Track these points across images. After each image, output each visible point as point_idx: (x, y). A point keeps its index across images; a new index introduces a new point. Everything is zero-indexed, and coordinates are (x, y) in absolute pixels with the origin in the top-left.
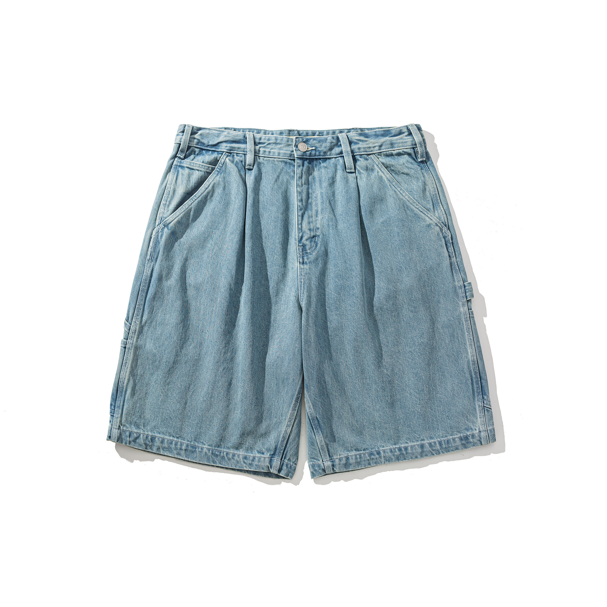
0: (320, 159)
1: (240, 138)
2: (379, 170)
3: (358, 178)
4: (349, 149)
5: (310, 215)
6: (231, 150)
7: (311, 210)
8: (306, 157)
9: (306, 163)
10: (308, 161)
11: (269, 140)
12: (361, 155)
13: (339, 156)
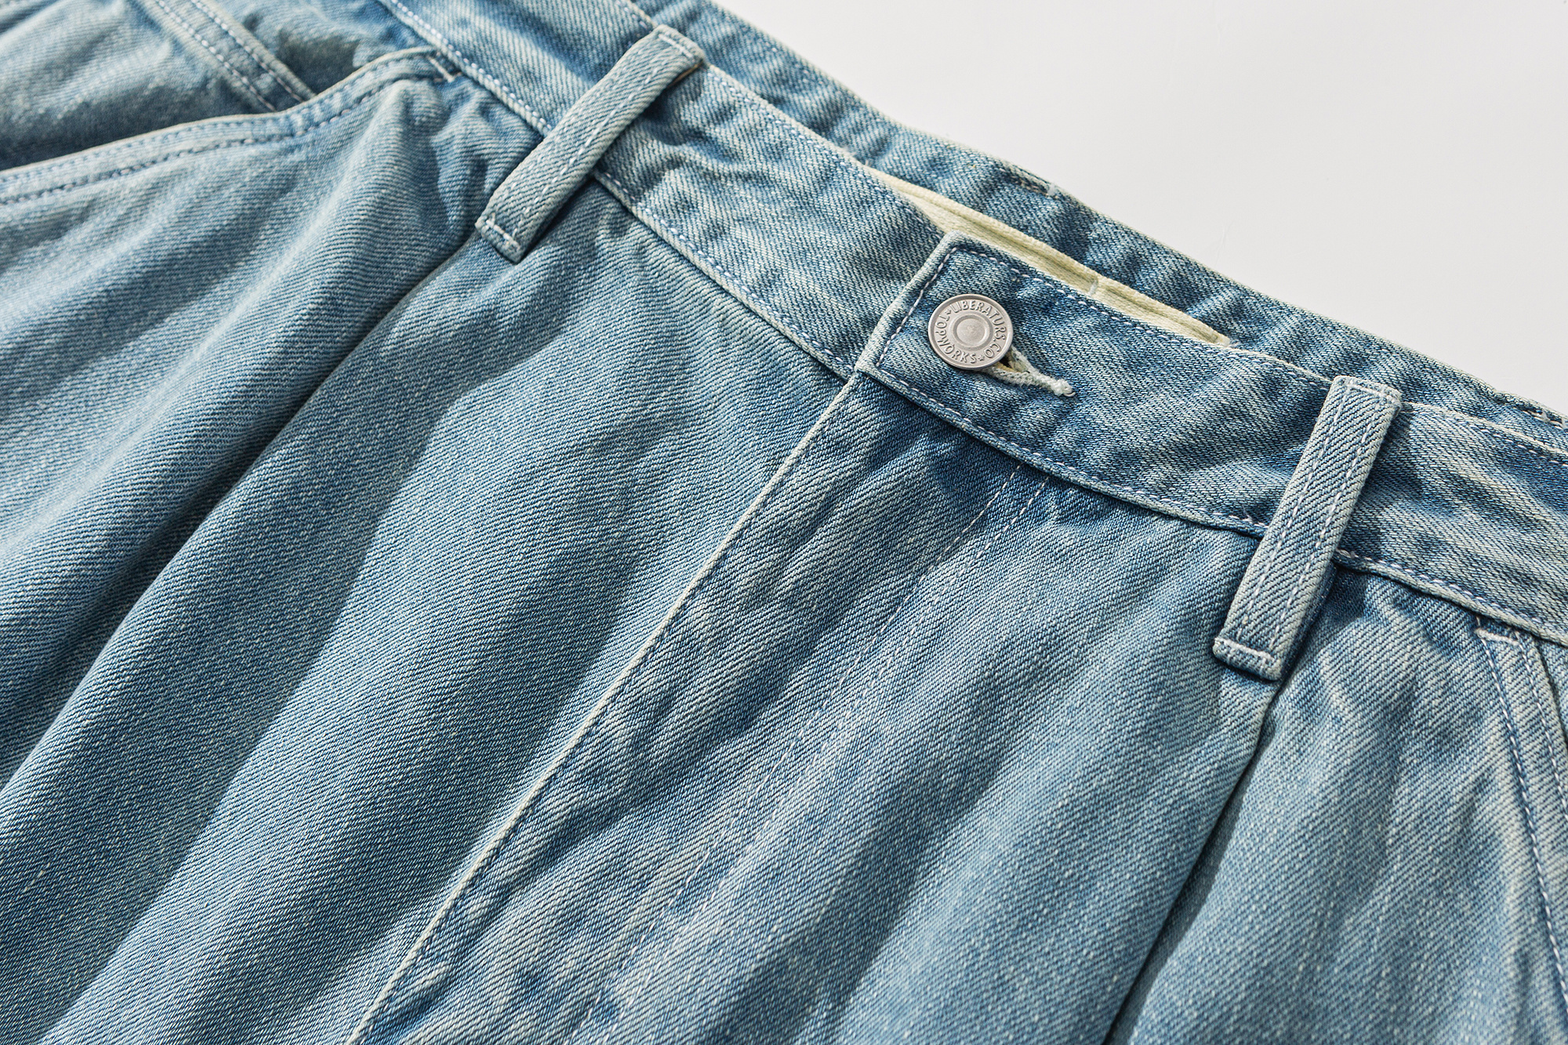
0: (1060, 484)
1: (594, 30)
2: (1502, 777)
3: (1280, 740)
4: (1338, 508)
5: (638, 863)
6: (472, 58)
7: (676, 836)
8: (949, 414)
9: (917, 454)
10: (945, 448)
11: (776, 153)
12: (1417, 592)
13: (1231, 521)
